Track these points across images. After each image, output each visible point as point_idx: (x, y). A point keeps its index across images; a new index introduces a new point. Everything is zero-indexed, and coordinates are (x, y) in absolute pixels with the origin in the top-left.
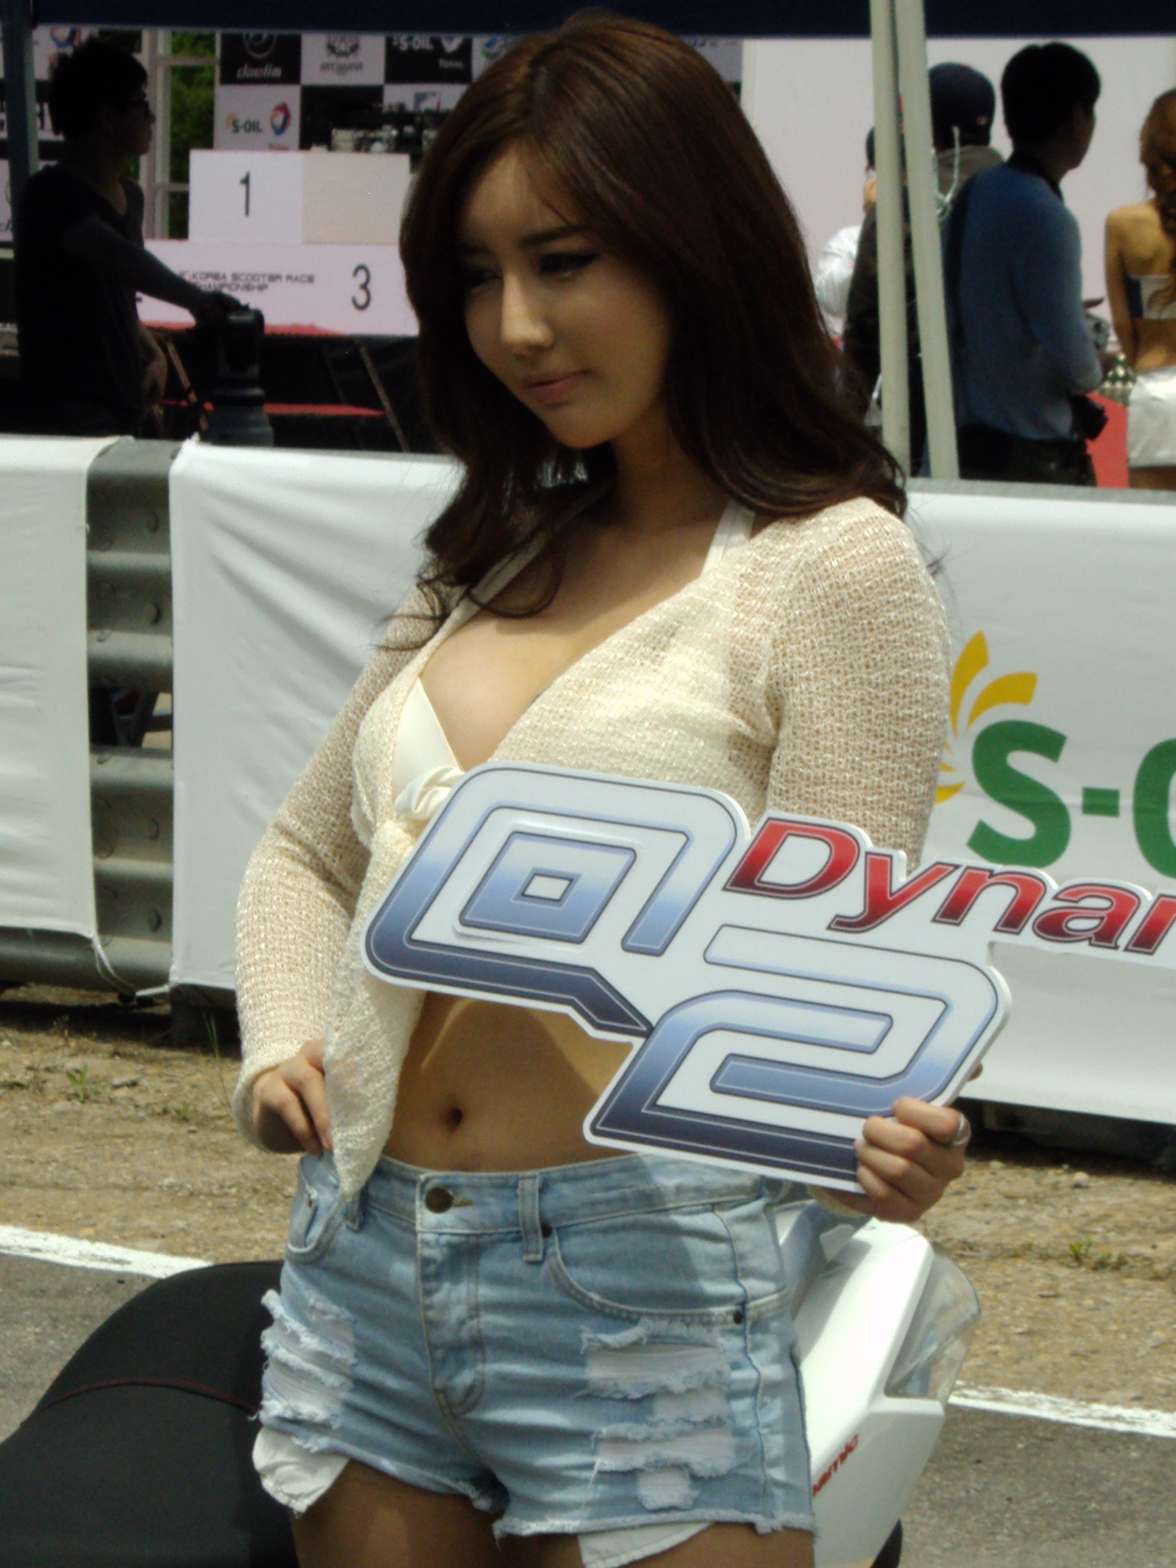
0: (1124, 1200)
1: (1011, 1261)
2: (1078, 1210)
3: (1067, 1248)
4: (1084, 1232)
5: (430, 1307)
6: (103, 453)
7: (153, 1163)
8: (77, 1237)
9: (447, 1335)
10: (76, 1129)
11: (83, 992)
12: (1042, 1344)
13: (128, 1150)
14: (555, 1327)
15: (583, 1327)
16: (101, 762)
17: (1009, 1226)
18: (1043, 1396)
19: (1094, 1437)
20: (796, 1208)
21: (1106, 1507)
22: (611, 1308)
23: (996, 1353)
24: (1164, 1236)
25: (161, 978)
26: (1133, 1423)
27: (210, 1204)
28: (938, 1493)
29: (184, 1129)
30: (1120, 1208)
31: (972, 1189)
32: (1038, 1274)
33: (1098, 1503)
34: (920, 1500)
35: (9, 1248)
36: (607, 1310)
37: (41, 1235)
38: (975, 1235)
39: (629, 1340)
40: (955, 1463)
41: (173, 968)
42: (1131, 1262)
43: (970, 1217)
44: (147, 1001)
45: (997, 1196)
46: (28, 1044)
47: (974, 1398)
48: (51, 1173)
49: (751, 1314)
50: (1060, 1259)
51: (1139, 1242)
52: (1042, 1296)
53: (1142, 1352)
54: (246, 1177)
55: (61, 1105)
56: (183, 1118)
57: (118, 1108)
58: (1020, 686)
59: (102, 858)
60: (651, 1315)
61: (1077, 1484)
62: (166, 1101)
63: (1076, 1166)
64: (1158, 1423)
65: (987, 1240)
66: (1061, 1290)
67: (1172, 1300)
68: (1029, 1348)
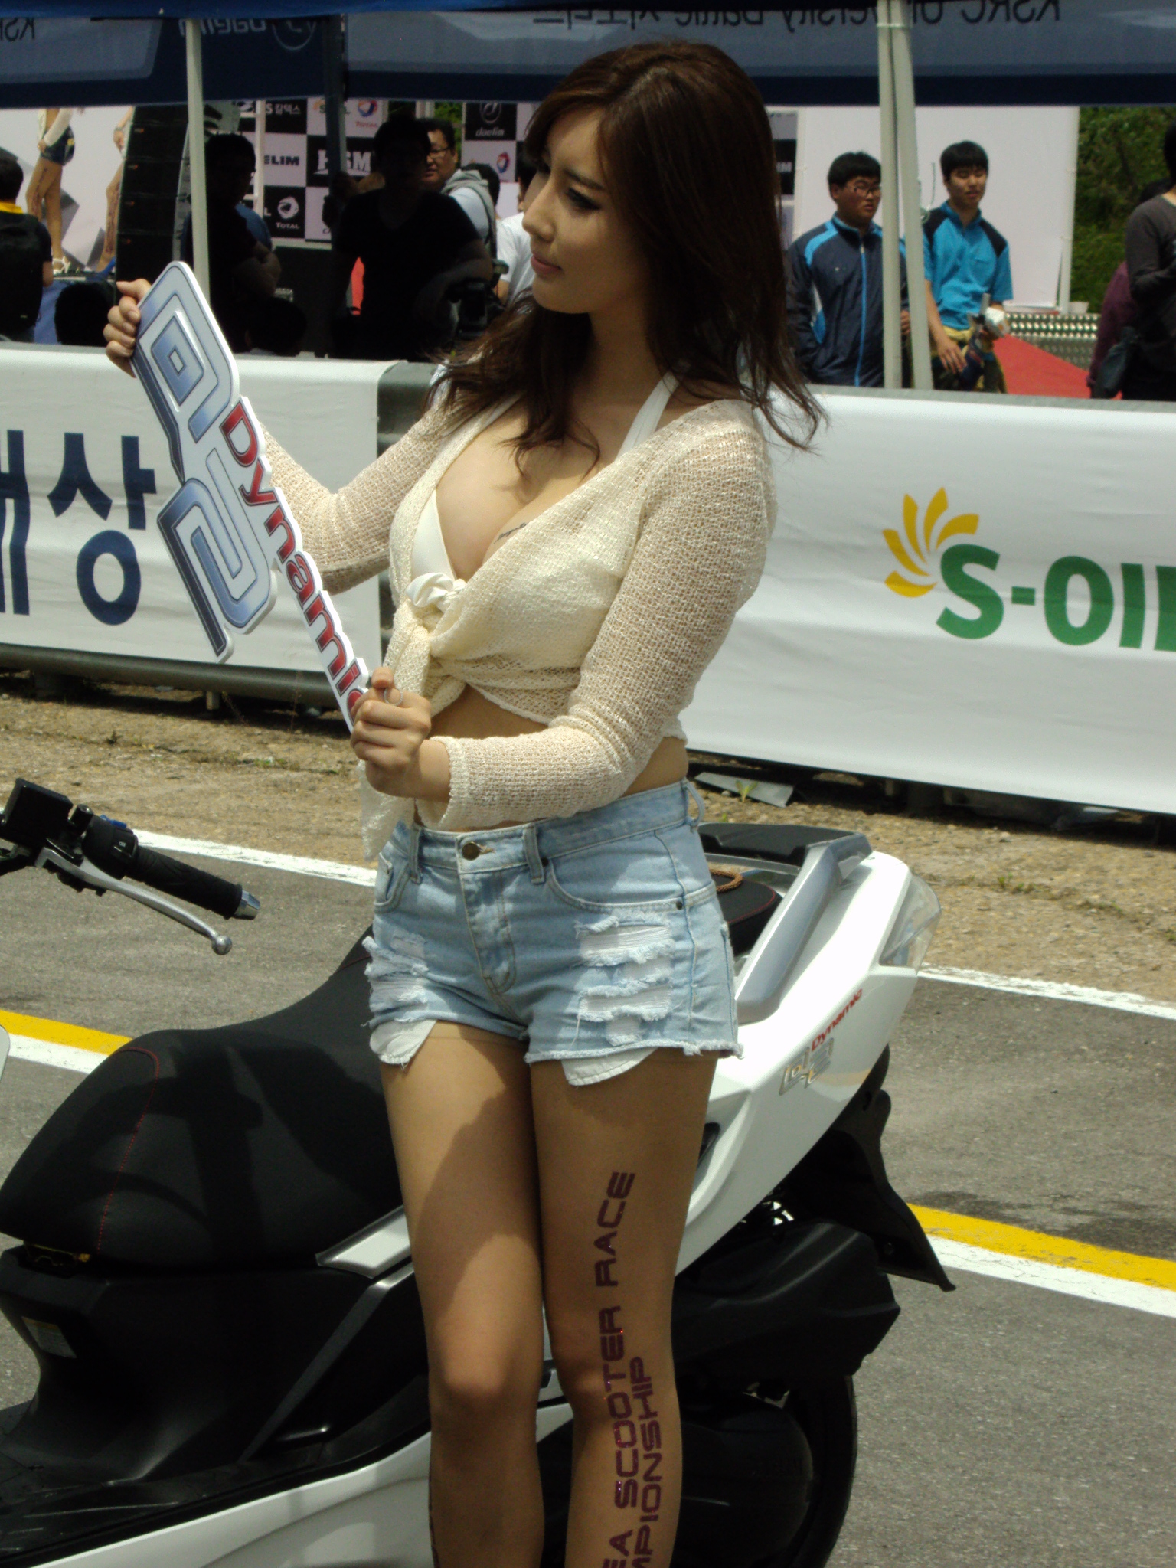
0: (1032, 850)
1: (959, 888)
2: (1003, 856)
3: (996, 880)
4: (1007, 870)
6: (387, 371)
12: (980, 940)
17: (960, 865)
18: (980, 973)
19: (1012, 998)
20: (823, 845)
21: (1019, 1042)
23: (950, 945)
24: (1057, 872)
26: (1037, 990)
28: (913, 1032)
30: (1030, 855)
31: (936, 842)
32: (978, 896)
33: (1014, 1040)
34: (900, 1037)
35: (325, 874)
37: (346, 866)
38: (937, 871)
40: (923, 1014)
42: (1037, 888)
43: (935, 860)
45: (951, 847)
46: (339, 747)
47: (936, 974)
48: (353, 828)
50: (991, 886)
51: (1042, 877)
52: (980, 910)
53: (1043, 945)
58: (968, 522)
61: (1001, 1028)
63: (1003, 828)
64: (1053, 990)
65: (946, 874)
66: (991, 906)
67: (1062, 913)
68: (971, 942)
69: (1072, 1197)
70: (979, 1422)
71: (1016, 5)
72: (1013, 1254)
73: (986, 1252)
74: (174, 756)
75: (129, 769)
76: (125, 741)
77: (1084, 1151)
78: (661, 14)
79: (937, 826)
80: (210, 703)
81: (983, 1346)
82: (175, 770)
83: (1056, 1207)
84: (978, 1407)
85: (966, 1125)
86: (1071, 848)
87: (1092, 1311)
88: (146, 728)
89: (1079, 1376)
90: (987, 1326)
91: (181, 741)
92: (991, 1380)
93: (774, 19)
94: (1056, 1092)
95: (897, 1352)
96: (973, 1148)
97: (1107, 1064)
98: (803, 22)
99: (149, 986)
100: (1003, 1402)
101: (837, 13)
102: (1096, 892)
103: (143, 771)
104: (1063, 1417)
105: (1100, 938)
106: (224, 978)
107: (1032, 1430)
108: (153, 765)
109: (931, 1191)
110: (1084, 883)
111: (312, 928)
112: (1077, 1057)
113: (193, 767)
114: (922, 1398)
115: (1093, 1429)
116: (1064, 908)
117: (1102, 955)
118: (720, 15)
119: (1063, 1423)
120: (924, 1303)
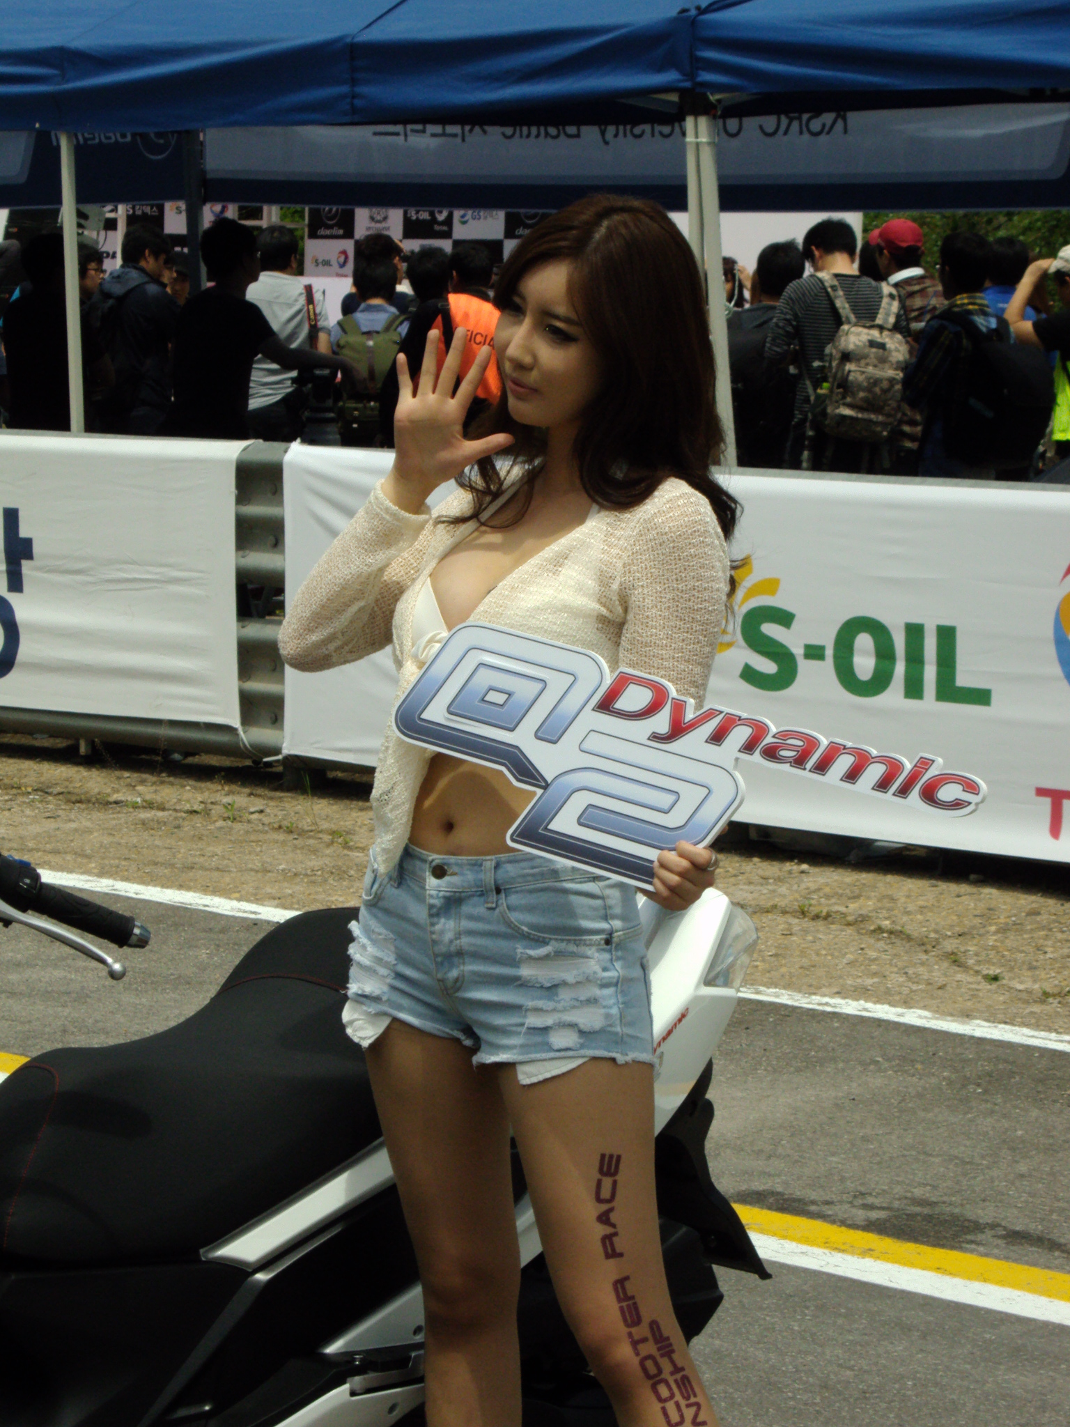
0: (829, 880)
1: (765, 915)
2: (803, 886)
3: (797, 908)
4: (807, 898)
5: (432, 933)
6: (245, 449)
7: (273, 856)
8: (230, 898)
9: (443, 949)
10: (228, 837)
11: (232, 759)
12: (783, 962)
13: (259, 849)
14: (502, 945)
15: (518, 946)
16: (243, 627)
17: (764, 894)
18: (784, 991)
19: (813, 1015)
21: (820, 1054)
22: (534, 935)
23: (757, 966)
24: (852, 901)
25: (277, 751)
26: (835, 1007)
27: (306, 880)
28: (724, 1046)
29: (291, 837)
30: (827, 885)
31: (742, 873)
32: (781, 922)
33: (816, 1052)
35: (191, 904)
36: (532, 936)
37: (209, 897)
38: (744, 899)
39: (544, 954)
40: (733, 1029)
41: (284, 745)
42: (834, 915)
43: (741, 889)
44: (269, 764)
45: (757, 877)
46: (200, 788)
47: (745, 992)
48: (215, 862)
49: (615, 940)
50: (793, 913)
51: (838, 904)
52: (783, 935)
53: (840, 967)
54: (326, 865)
55: (220, 823)
56: (290, 831)
57: (253, 825)
58: (771, 586)
59: (244, 682)
60: (556, 940)
61: (804, 1041)
62: (280, 821)
63: (802, 861)
64: (850, 1007)
65: (752, 903)
66: (793, 931)
67: (857, 938)
68: (776, 963)
69: (870, 1194)
70: (790, 1398)
71: (809, 120)
72: (819, 1246)
73: (794, 1244)
74: (50, 798)
75: (9, 810)
76: (5, 785)
77: (880, 1153)
78: (488, 129)
79: (743, 858)
80: (83, 749)
81: (792, 1329)
82: (52, 810)
83: (856, 1203)
84: (788, 1385)
85: (774, 1129)
86: (864, 879)
87: (889, 1297)
88: (24, 773)
89: (879, 1356)
90: (795, 1311)
91: (56, 784)
92: (801, 1360)
93: (590, 133)
94: (854, 1099)
95: (715, 1335)
96: (780, 1150)
97: (899, 1074)
98: (616, 135)
99: (31, 1008)
100: (811, 1380)
101: (647, 128)
102: (886, 919)
103: (23, 811)
104: (865, 1393)
105: (891, 960)
106: (99, 1000)
107: (838, 1404)
108: (31, 806)
109: (744, 1189)
110: (876, 911)
111: (179, 954)
112: (872, 1067)
113: (68, 807)
114: (739, 1377)
115: (892, 1404)
116: (859, 933)
117: (893, 975)
118: (542, 129)
119: (866, 1398)
120: (739, 1290)
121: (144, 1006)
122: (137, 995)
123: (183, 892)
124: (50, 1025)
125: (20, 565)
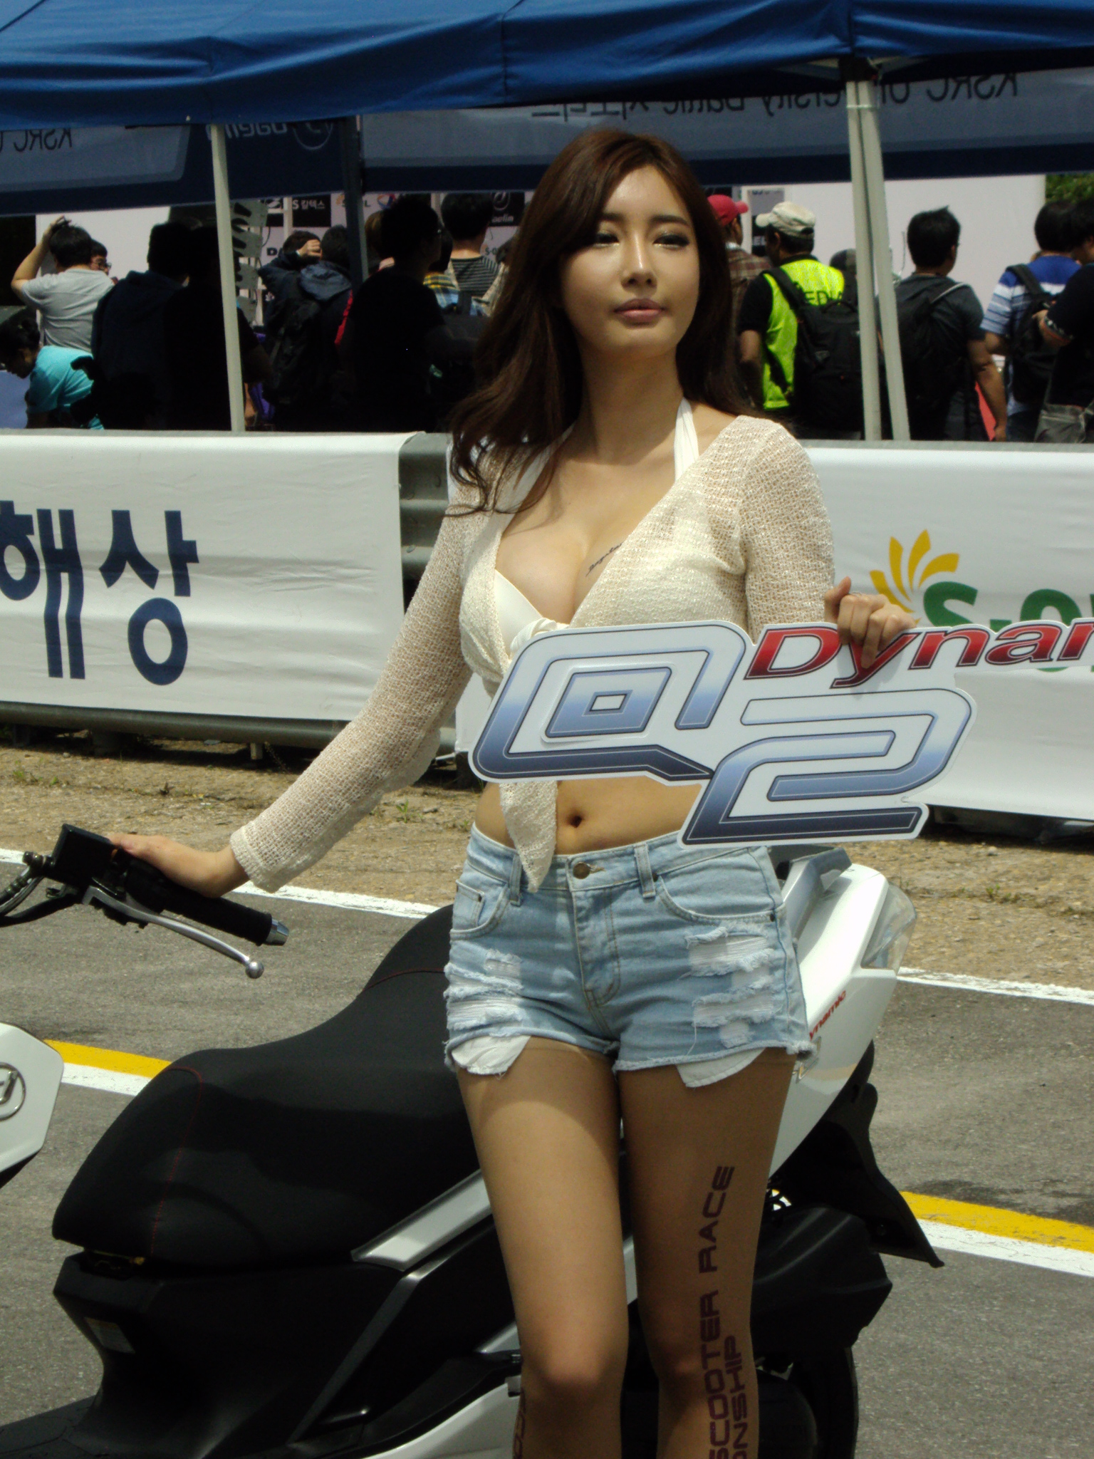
0: (1017, 862)
1: (951, 899)
2: (991, 869)
3: (985, 891)
4: (995, 882)
6: (407, 442)
7: (448, 856)
8: (404, 900)
10: (402, 838)
12: (971, 947)
13: (433, 849)
17: (951, 879)
18: (971, 977)
19: (1001, 1000)
20: (807, 859)
21: (1009, 1040)
23: (943, 953)
24: (1041, 882)
25: (450, 749)
26: (1025, 991)
28: (910, 1035)
30: (1016, 867)
31: (929, 858)
32: (968, 906)
33: (1005, 1038)
34: (899, 1040)
35: (364, 907)
37: (383, 900)
38: (930, 885)
40: (919, 1017)
41: (457, 743)
42: (1023, 898)
43: (927, 874)
44: (444, 763)
45: (943, 862)
47: (931, 979)
48: (388, 863)
50: (980, 897)
51: (1028, 886)
52: (971, 919)
53: (1030, 950)
55: (394, 824)
57: (427, 825)
58: (949, 561)
61: (992, 1027)
62: (454, 820)
63: (990, 843)
64: (1040, 991)
65: (938, 887)
66: (981, 915)
67: (1047, 920)
68: (963, 949)
69: (1061, 1181)
70: (977, 1390)
71: (978, 82)
72: (1007, 1235)
73: (982, 1235)
74: (222, 804)
75: (181, 817)
76: (177, 792)
77: (1072, 1139)
78: (650, 105)
79: (929, 843)
80: (254, 754)
81: (980, 1321)
82: (224, 816)
83: (1046, 1191)
84: (976, 1377)
85: (961, 1118)
86: (1054, 859)
87: (1081, 1285)
88: (196, 779)
89: (1069, 1345)
90: (983, 1303)
91: (228, 790)
92: (988, 1352)
93: (754, 105)
94: (1044, 1085)
95: (900, 1329)
96: (968, 1139)
97: (1091, 1058)
98: (781, 106)
99: (204, 1016)
100: (999, 1371)
101: (812, 97)
102: (1078, 899)
103: (194, 819)
104: (1054, 1383)
105: (1083, 942)
106: (272, 1007)
107: (1026, 1396)
108: (203, 813)
109: (930, 1180)
110: (1067, 891)
111: (353, 958)
112: (1063, 1052)
113: (239, 813)
114: (924, 1370)
115: (1083, 1393)
116: (1049, 915)
117: (1086, 957)
118: (705, 103)
119: (1055, 1388)
120: (925, 1283)
121: (317, 1011)
122: (310, 1001)
123: (356, 895)
124: (222, 1034)
125: (186, 569)
